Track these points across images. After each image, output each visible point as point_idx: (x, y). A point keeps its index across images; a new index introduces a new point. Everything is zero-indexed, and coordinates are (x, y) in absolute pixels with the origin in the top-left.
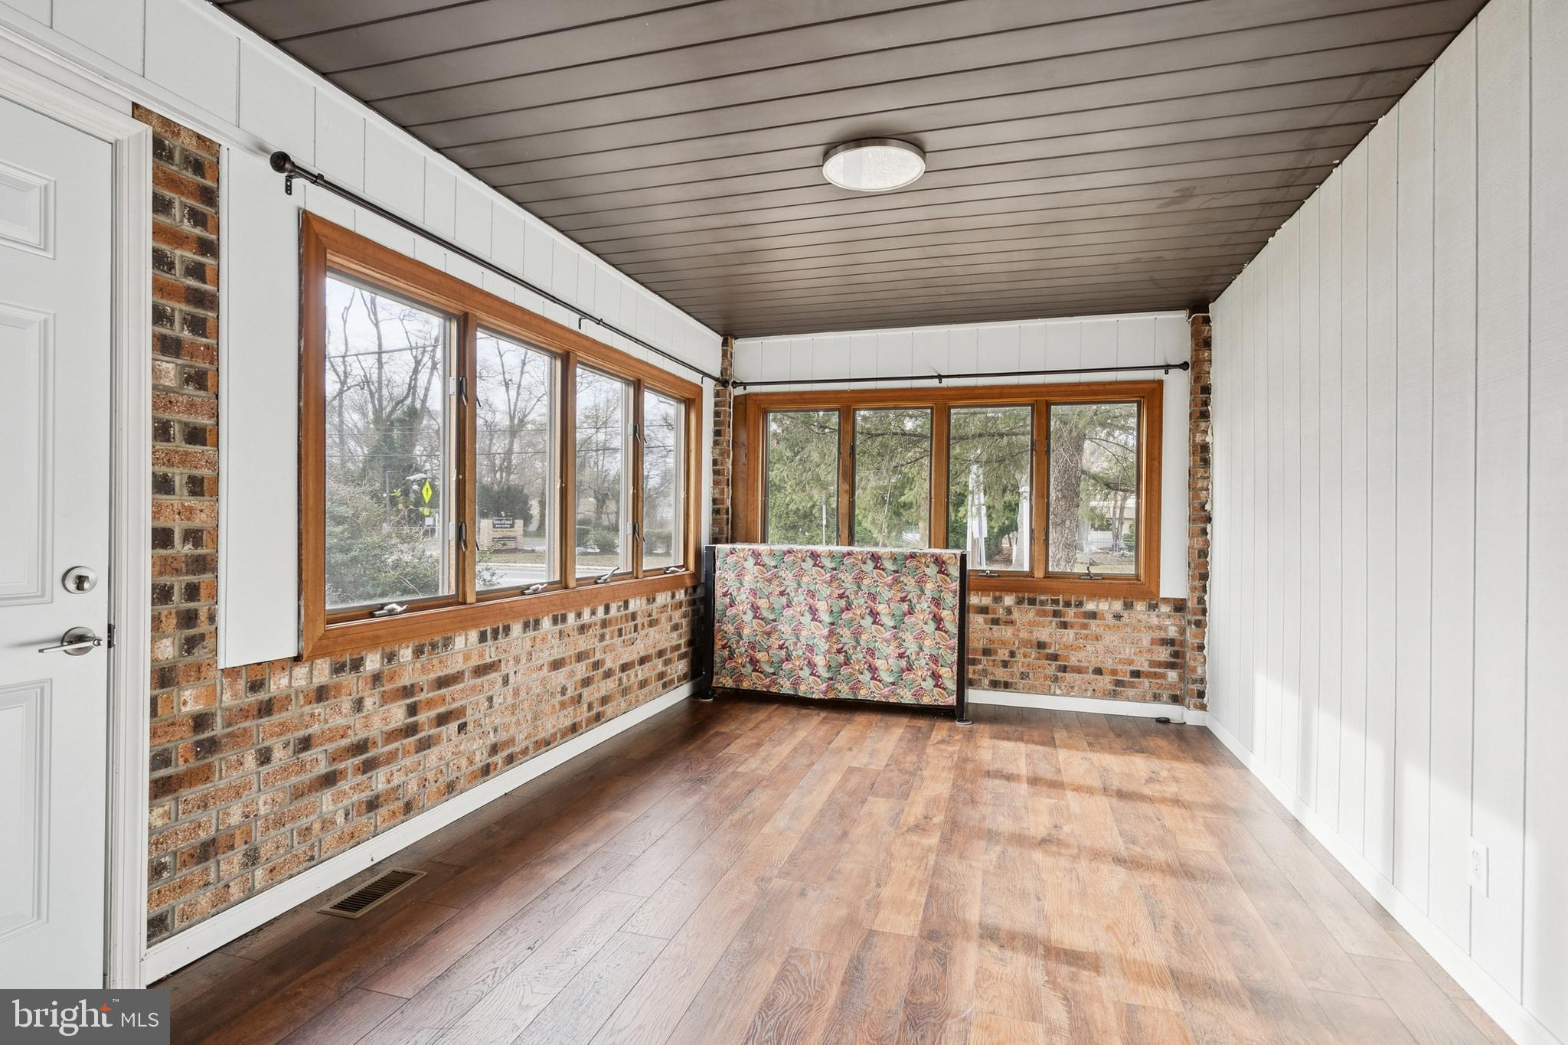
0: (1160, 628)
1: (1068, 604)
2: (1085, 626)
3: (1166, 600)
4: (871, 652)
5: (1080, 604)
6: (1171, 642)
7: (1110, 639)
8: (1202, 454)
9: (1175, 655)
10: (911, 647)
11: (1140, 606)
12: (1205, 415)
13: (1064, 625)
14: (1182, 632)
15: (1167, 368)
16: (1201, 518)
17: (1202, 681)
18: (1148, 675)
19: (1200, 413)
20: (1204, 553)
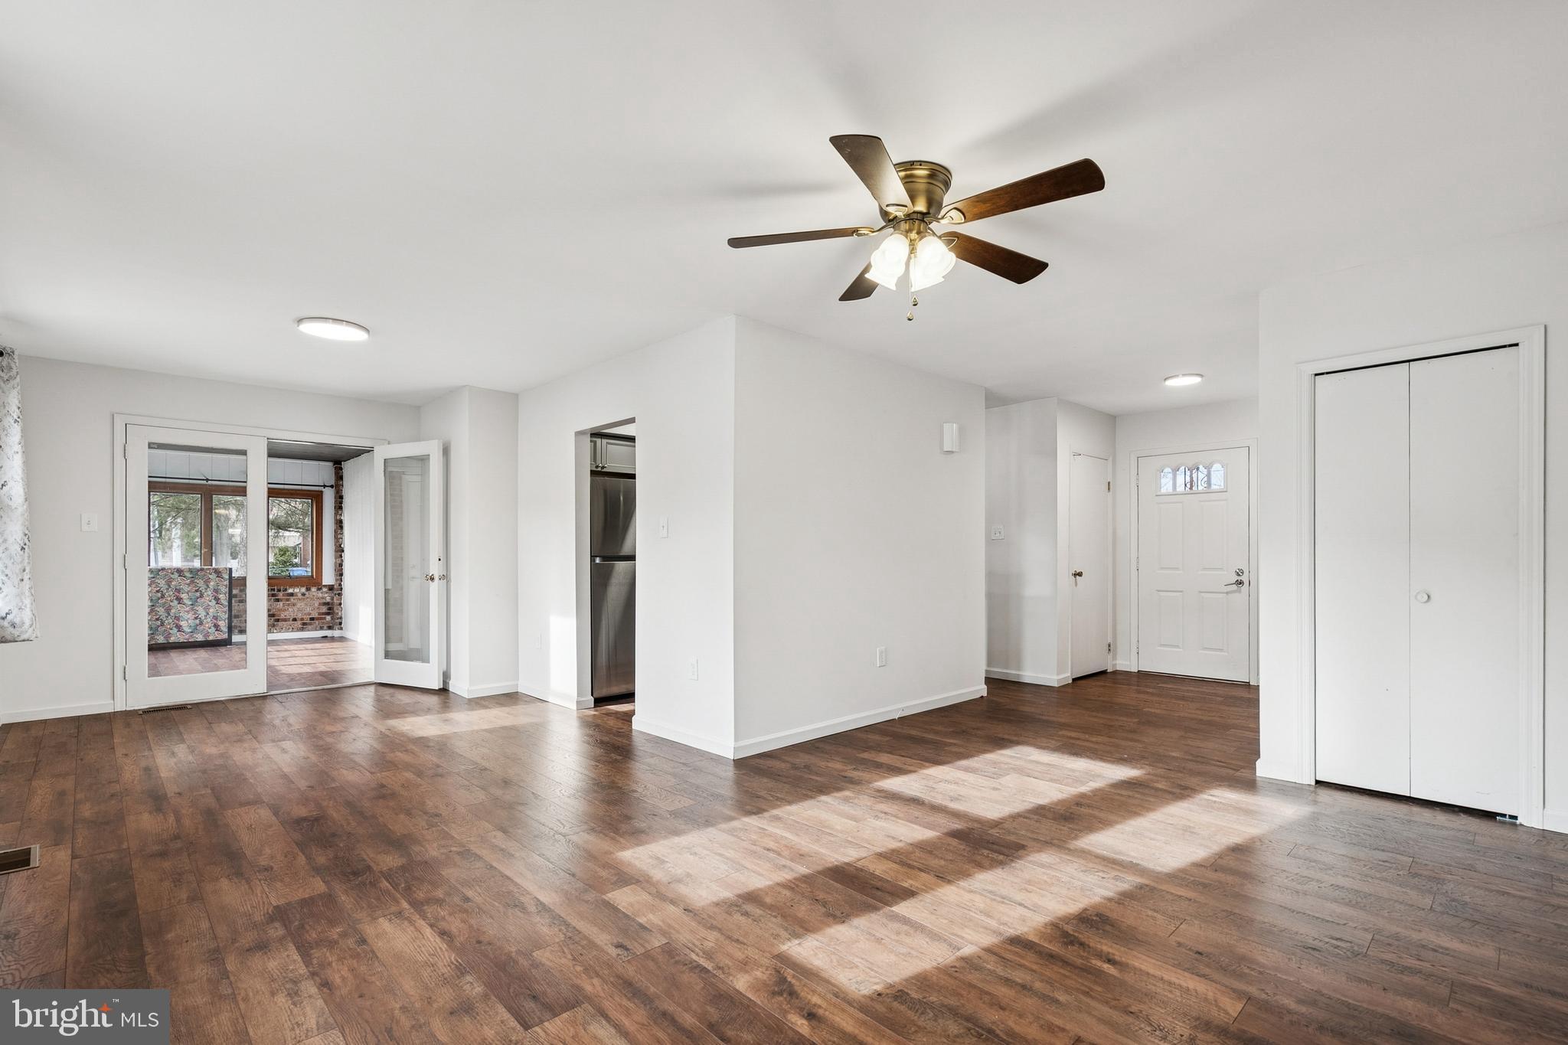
0: (323, 598)
1: (279, 590)
2: (288, 600)
3: (325, 586)
4: (177, 618)
5: (286, 590)
6: (328, 604)
7: (301, 605)
8: (339, 524)
9: (330, 609)
10: (202, 613)
11: (314, 589)
12: (341, 508)
13: (278, 600)
14: (332, 599)
15: (325, 486)
16: (339, 550)
17: (341, 618)
18: (318, 619)
19: (339, 506)
20: (341, 565)
